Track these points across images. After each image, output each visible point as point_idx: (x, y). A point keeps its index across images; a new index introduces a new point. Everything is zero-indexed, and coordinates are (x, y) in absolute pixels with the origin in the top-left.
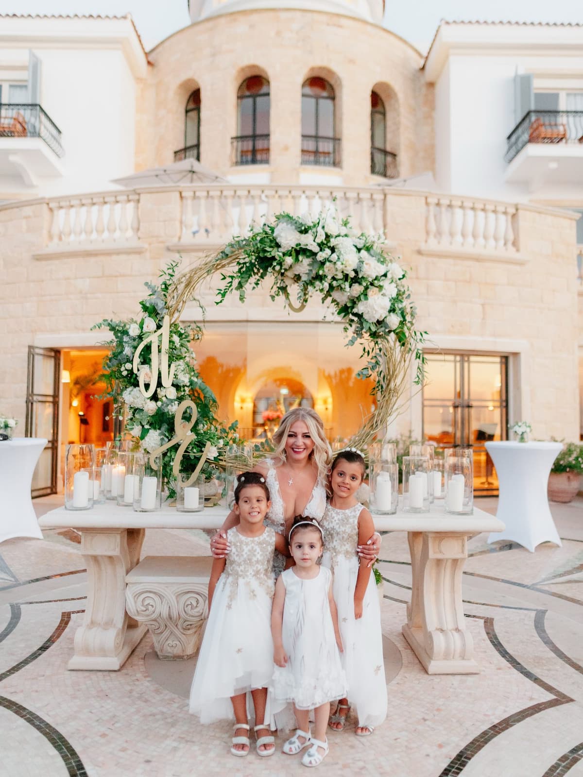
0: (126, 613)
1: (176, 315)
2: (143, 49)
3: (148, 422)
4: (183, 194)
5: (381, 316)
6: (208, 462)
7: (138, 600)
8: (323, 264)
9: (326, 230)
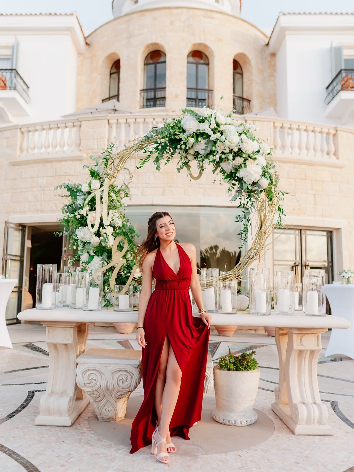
0: (76, 384)
1: (113, 180)
2: (83, 34)
3: (93, 251)
4: (110, 121)
5: (256, 179)
6: (134, 280)
7: (85, 375)
8: (215, 143)
9: (217, 120)
